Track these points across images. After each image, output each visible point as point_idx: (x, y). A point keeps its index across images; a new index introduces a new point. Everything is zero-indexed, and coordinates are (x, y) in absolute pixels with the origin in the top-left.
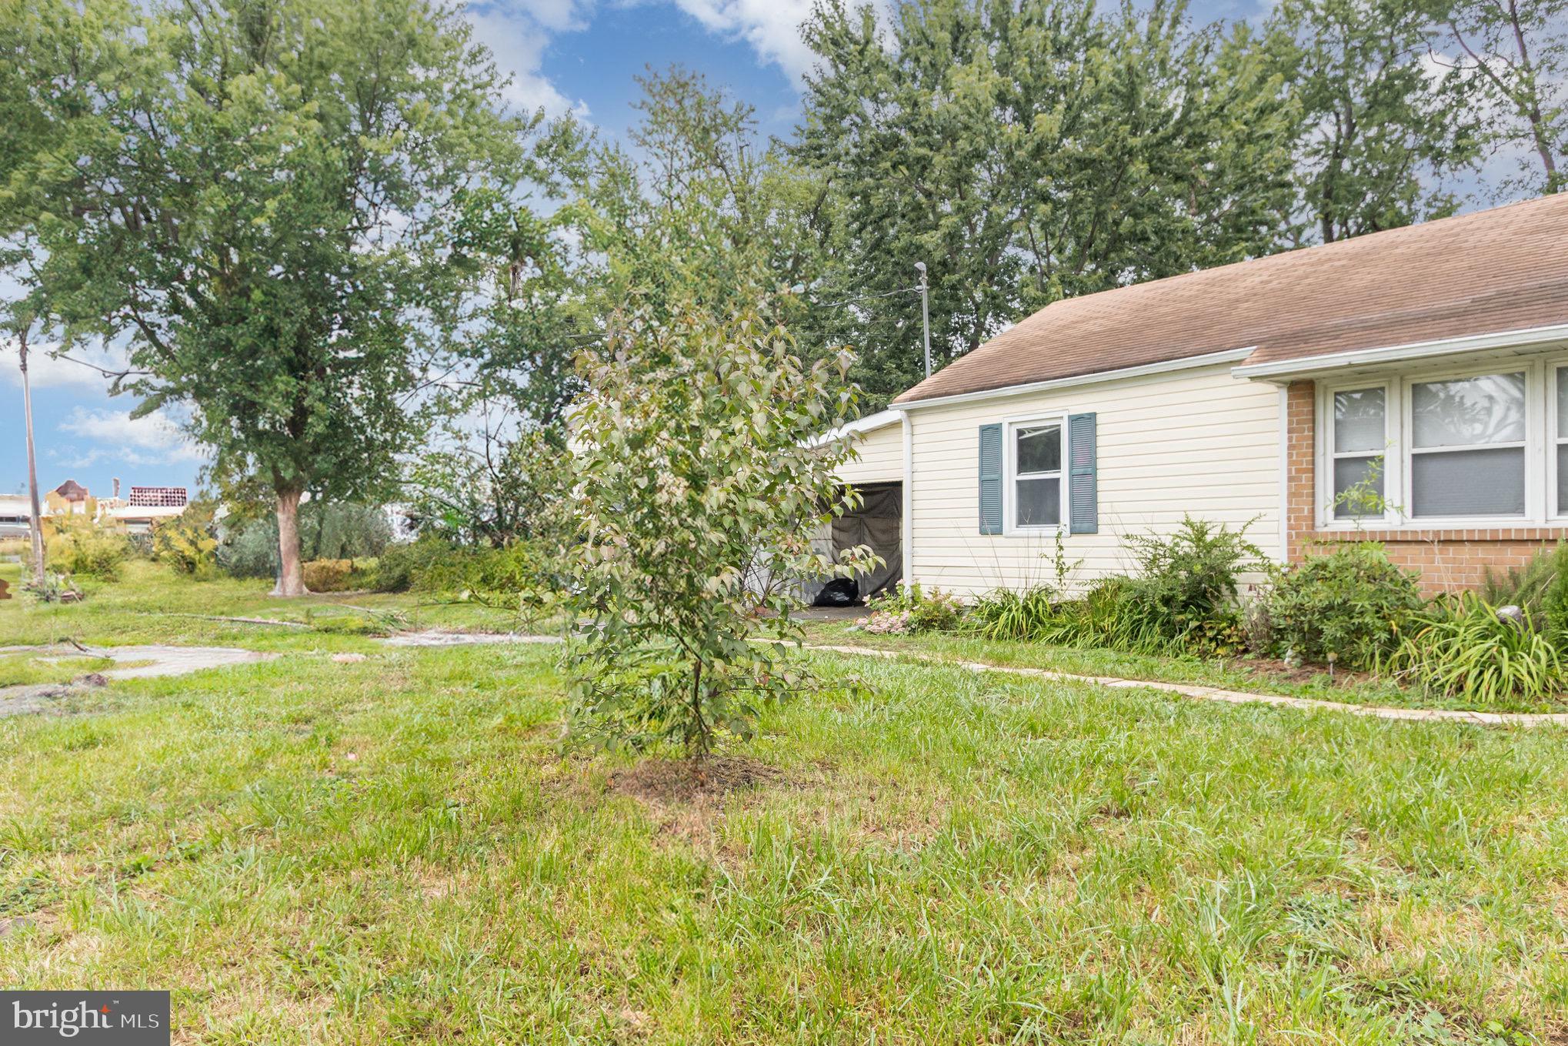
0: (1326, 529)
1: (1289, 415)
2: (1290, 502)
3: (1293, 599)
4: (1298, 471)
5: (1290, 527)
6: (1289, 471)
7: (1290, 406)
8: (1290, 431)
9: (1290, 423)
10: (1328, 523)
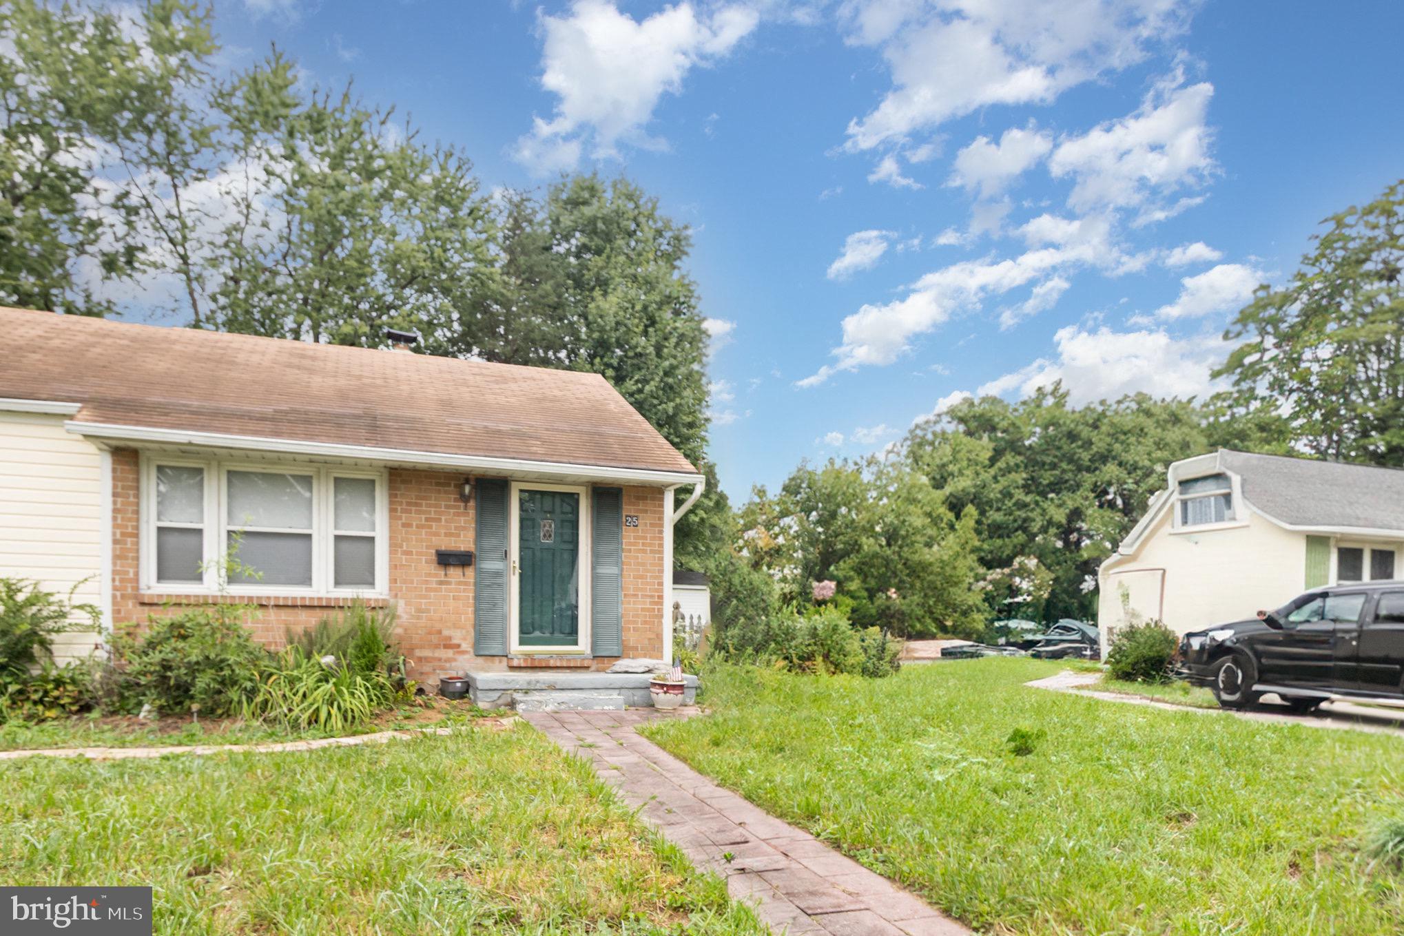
0: (149, 592)
1: (114, 478)
2: (114, 564)
3: (156, 657)
4: (123, 534)
5: (115, 588)
6: (114, 534)
7: (114, 471)
8: (115, 495)
9: (115, 487)
10: (151, 586)
